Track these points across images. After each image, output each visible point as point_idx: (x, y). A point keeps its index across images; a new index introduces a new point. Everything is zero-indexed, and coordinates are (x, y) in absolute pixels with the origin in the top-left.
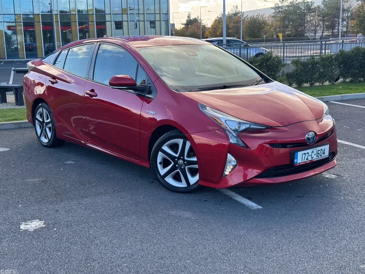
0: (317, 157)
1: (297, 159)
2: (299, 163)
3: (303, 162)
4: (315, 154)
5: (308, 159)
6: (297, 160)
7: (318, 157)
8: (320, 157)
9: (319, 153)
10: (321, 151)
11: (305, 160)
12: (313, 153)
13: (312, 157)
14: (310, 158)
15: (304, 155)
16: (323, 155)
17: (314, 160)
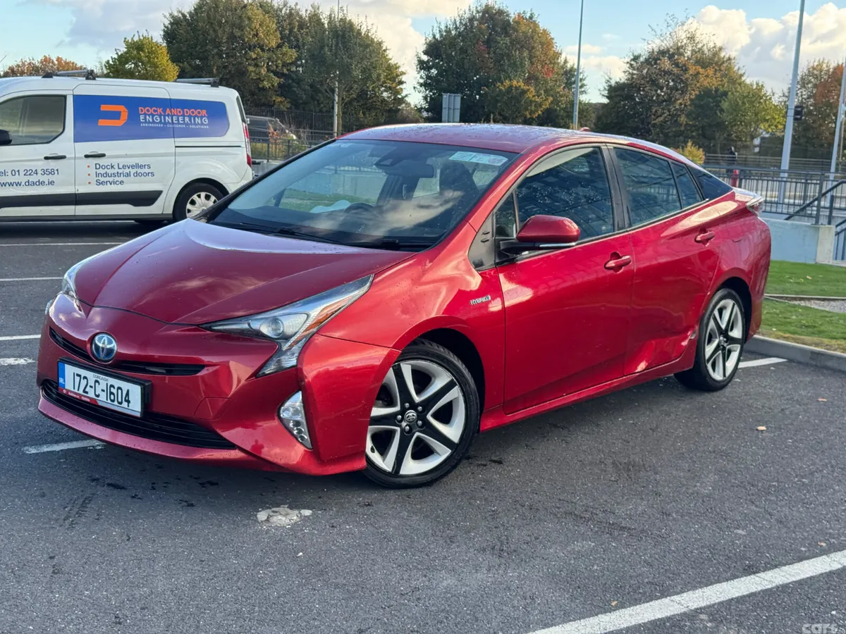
0: (109, 401)
1: (64, 377)
2: (68, 391)
3: (75, 393)
4: (103, 391)
5: (87, 393)
6: (64, 381)
7: (112, 401)
8: (116, 403)
9: (111, 393)
10: (120, 391)
11: (81, 392)
12: (97, 384)
13: (97, 393)
14: (91, 394)
15: (77, 379)
16: (125, 404)
17: (100, 404)
